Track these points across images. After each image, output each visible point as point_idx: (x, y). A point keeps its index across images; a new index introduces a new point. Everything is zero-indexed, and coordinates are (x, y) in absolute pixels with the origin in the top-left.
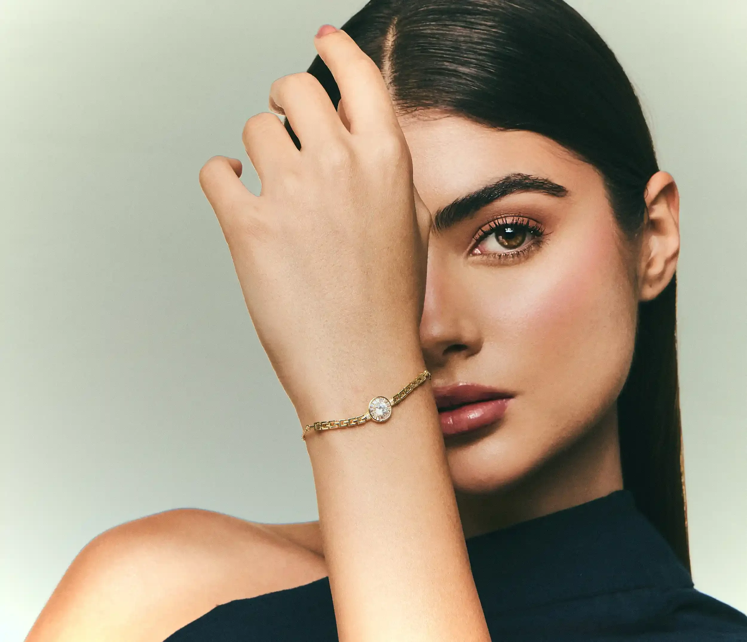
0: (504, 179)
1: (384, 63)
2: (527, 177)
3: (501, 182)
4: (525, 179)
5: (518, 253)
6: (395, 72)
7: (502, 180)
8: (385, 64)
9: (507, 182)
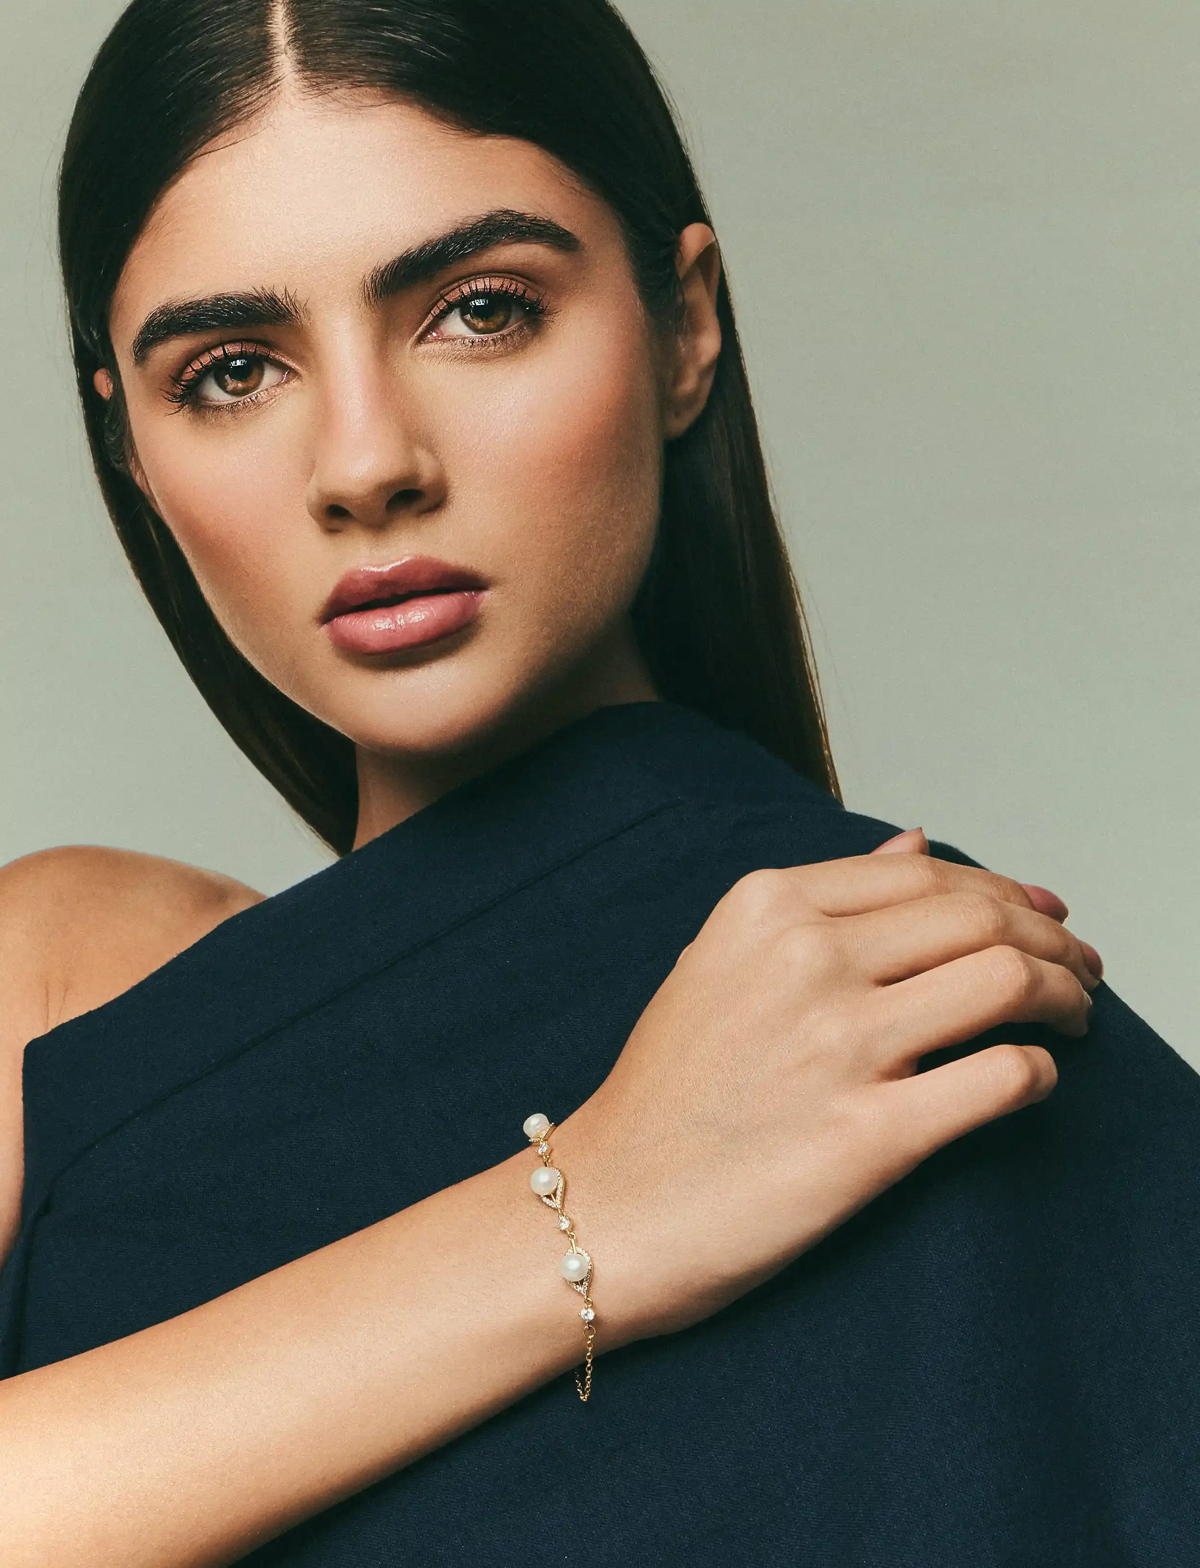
0: (485, 219)
1: (274, 8)
2: (521, 217)
3: (480, 224)
4: (517, 220)
5: (503, 338)
6: (296, 25)
7: (481, 221)
8: (277, 11)
9: (489, 225)
